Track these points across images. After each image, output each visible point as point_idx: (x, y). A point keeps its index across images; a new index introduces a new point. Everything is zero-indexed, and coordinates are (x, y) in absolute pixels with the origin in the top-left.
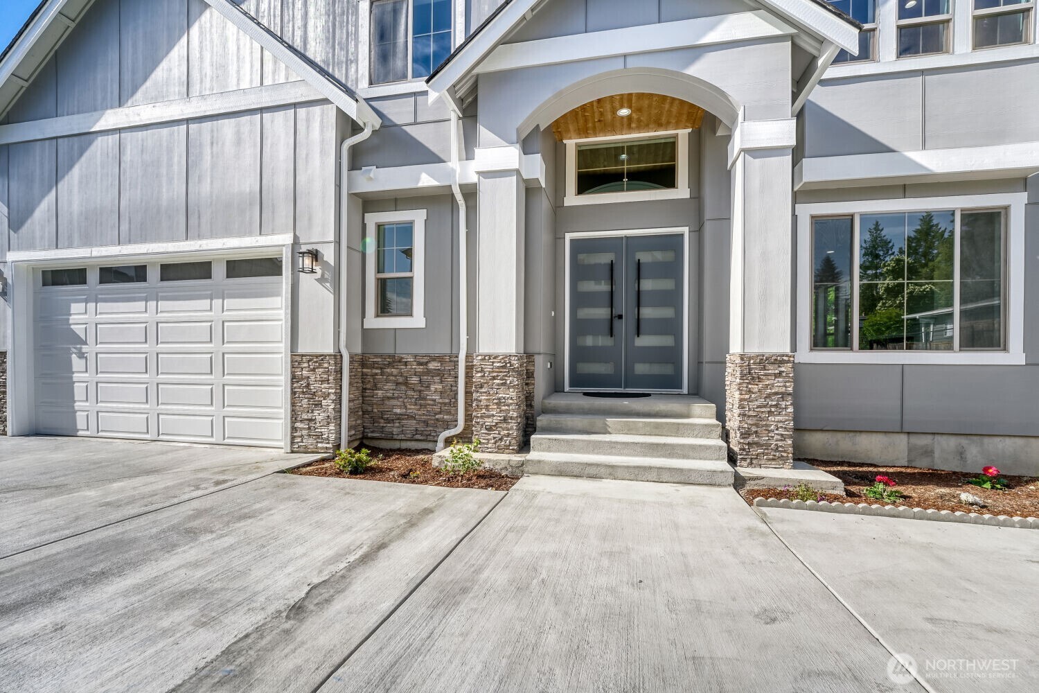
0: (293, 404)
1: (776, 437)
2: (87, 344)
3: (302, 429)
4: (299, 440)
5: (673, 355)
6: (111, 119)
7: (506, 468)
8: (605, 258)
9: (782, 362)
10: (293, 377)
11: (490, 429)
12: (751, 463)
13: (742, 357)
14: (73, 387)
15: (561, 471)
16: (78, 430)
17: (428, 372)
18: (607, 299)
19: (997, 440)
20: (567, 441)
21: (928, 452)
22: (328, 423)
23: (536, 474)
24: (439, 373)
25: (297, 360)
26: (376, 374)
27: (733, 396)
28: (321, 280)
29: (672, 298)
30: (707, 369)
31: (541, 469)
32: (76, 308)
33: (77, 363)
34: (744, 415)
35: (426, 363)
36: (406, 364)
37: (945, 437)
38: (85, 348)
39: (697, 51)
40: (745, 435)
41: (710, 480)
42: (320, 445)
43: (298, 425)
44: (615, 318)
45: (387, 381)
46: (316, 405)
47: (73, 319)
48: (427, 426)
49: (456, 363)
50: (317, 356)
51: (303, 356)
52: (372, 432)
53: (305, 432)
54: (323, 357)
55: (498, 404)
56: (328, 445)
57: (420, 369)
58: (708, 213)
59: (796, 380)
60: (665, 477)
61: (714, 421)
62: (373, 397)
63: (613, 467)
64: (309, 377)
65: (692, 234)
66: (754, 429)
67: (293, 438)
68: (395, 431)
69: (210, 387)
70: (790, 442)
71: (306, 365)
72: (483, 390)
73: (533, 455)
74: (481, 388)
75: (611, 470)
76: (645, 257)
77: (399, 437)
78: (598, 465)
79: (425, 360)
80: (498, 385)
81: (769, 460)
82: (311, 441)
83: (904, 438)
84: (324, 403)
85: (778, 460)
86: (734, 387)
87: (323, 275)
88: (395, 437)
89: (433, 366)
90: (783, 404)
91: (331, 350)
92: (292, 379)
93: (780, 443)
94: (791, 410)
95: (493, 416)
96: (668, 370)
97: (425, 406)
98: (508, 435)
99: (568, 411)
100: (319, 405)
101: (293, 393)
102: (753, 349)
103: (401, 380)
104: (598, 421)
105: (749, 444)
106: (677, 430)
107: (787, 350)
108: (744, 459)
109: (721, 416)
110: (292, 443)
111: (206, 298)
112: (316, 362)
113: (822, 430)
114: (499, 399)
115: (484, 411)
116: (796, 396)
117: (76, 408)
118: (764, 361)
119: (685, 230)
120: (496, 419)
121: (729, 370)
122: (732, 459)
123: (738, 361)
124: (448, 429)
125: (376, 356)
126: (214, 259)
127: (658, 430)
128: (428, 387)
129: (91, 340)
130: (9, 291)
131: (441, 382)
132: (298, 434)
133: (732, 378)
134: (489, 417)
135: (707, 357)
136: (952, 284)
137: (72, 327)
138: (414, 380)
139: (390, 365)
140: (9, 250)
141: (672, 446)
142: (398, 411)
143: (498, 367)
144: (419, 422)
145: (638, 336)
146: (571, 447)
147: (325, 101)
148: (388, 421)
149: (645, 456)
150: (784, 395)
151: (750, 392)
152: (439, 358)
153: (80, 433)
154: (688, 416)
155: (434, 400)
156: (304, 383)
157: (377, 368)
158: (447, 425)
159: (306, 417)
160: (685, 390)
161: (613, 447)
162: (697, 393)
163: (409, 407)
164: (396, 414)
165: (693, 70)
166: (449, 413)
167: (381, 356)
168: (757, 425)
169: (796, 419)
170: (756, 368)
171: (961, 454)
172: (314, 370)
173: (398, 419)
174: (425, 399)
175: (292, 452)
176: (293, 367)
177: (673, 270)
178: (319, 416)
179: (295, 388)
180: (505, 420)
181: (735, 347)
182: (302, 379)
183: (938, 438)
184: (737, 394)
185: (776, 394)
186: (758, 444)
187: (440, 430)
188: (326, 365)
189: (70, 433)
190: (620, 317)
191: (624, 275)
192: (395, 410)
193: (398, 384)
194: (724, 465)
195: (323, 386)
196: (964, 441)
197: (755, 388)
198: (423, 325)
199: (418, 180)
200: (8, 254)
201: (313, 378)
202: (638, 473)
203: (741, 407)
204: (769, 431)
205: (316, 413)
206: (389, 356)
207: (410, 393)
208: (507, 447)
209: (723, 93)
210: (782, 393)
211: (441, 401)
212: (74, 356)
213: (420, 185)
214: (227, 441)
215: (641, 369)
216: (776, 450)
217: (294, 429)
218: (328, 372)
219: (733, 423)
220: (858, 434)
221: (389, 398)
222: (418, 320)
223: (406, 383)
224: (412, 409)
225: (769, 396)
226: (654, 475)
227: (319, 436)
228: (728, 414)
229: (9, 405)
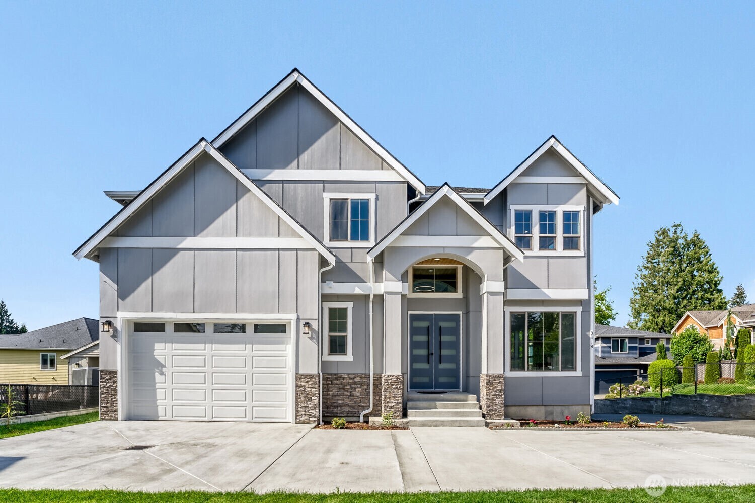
0: (297, 400)
1: (499, 407)
2: (165, 367)
3: (301, 412)
4: (300, 417)
5: (455, 373)
6: (189, 242)
7: (401, 424)
8: (425, 324)
9: (501, 377)
10: (297, 386)
11: (391, 408)
12: (490, 418)
13: (487, 376)
14: (156, 392)
15: (423, 424)
16: (159, 417)
17: (355, 383)
18: (426, 345)
19: (574, 407)
20: (423, 412)
21: (552, 414)
22: (315, 408)
23: (413, 426)
24: (360, 383)
25: (298, 377)
26: (329, 384)
27: (483, 391)
28: (311, 338)
29: (455, 345)
30: (471, 379)
31: (415, 424)
32: (157, 346)
33: (158, 377)
34: (488, 399)
35: (354, 378)
36: (344, 379)
37: (557, 407)
38: (164, 369)
39: (471, 249)
40: (488, 407)
41: (477, 424)
42: (311, 419)
43: (299, 409)
44: (430, 354)
45: (334, 387)
46: (308, 399)
47: (156, 352)
48: (354, 409)
49: (369, 378)
50: (309, 375)
51: (302, 375)
52: (327, 413)
53: (303, 413)
54: (312, 376)
55: (394, 397)
56: (315, 419)
57: (351, 381)
58: (471, 308)
59: (505, 385)
60: (462, 424)
61: (476, 402)
62: (327, 395)
63: (443, 421)
64: (305, 386)
65: (464, 315)
66: (491, 404)
67: (297, 416)
68: (338, 412)
69: (245, 391)
70: (503, 409)
71: (303, 380)
72: (388, 391)
73: (409, 418)
74: (387, 390)
75: (442, 422)
76: (443, 324)
77: (340, 415)
78: (437, 421)
79: (353, 377)
80: (394, 388)
81: (496, 416)
82: (306, 417)
83: (543, 407)
84: (313, 398)
85: (499, 416)
86: (484, 388)
87: (312, 336)
88: (338, 415)
89: (357, 379)
90: (501, 394)
91: (316, 373)
92: (296, 387)
93: (500, 410)
94: (503, 396)
95: (392, 402)
96: (452, 380)
97: (353, 399)
98: (399, 411)
99: (418, 400)
100: (310, 399)
101: (297, 394)
102: (491, 372)
103: (341, 387)
104: (432, 404)
105: (489, 410)
106: (463, 406)
107: (502, 373)
108: (488, 416)
109: (478, 400)
110: (296, 419)
111: (242, 343)
112: (309, 378)
113: (515, 406)
114: (395, 395)
115: (388, 400)
116: (505, 390)
117: (158, 404)
118: (495, 377)
119: (461, 313)
120: (393, 404)
121: (481, 381)
122: (484, 416)
123: (486, 377)
124: (364, 410)
125: (329, 375)
126: (247, 323)
127: (456, 407)
128: (355, 390)
129: (168, 364)
130: (119, 335)
131: (361, 387)
132: (300, 414)
133: (483, 383)
134: (390, 403)
135: (471, 373)
136: (558, 344)
137: (156, 357)
138: (348, 387)
139: (336, 379)
140: (118, 311)
141: (463, 412)
142: (340, 402)
143: (394, 381)
144: (350, 407)
145: (440, 363)
146: (424, 415)
147: (314, 250)
148: (335, 407)
149: (453, 417)
150: (501, 390)
151: (490, 389)
152: (360, 376)
153: (160, 418)
154: (466, 401)
155: (358, 397)
156: (302, 389)
157: (329, 381)
158: (364, 409)
159: (303, 406)
160: (461, 390)
161: (440, 414)
162: (466, 390)
163: (345, 400)
164: (339, 404)
165: (470, 257)
166: (365, 403)
167: (331, 375)
168: (492, 403)
169: (505, 399)
170: (491, 380)
171: (562, 413)
172: (307, 382)
173: (340, 406)
174: (353, 396)
175: (296, 423)
176: (297, 381)
177: (455, 331)
178: (310, 405)
179: (298, 391)
180: (397, 404)
181: (484, 372)
182: (301, 387)
183: (555, 407)
184: (485, 390)
185: (498, 390)
186: (492, 410)
187: (361, 411)
188: (314, 380)
189: (155, 418)
190: (432, 354)
191: (434, 334)
192: (338, 402)
193: (339, 389)
194: (481, 419)
195: (312, 390)
196: (563, 408)
197: (491, 388)
198: (351, 359)
199: (354, 290)
200: (118, 313)
201: (307, 386)
202: (452, 424)
203: (487, 396)
204: (497, 405)
205: (308, 403)
206: (336, 375)
207: (346, 393)
208: (398, 416)
209: (480, 268)
210: (500, 390)
211: (361, 397)
212: (156, 373)
213: (356, 292)
214: (254, 420)
215: (442, 380)
216: (499, 412)
217: (297, 412)
218: (315, 383)
219: (484, 402)
220: (527, 407)
221: (335, 396)
222: (349, 357)
223: (344, 389)
224: (347, 401)
225: (496, 391)
226: (458, 424)
227: (311, 415)
228: (481, 399)
229: (119, 402)
